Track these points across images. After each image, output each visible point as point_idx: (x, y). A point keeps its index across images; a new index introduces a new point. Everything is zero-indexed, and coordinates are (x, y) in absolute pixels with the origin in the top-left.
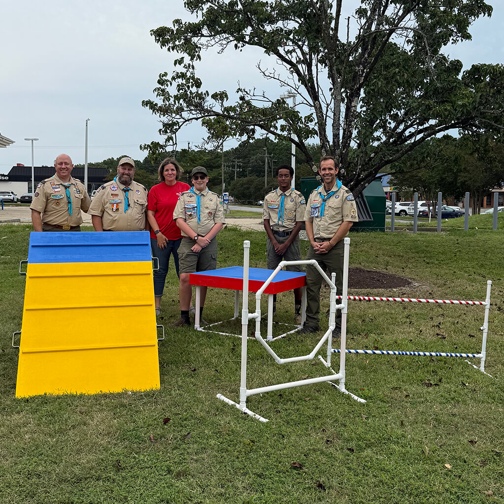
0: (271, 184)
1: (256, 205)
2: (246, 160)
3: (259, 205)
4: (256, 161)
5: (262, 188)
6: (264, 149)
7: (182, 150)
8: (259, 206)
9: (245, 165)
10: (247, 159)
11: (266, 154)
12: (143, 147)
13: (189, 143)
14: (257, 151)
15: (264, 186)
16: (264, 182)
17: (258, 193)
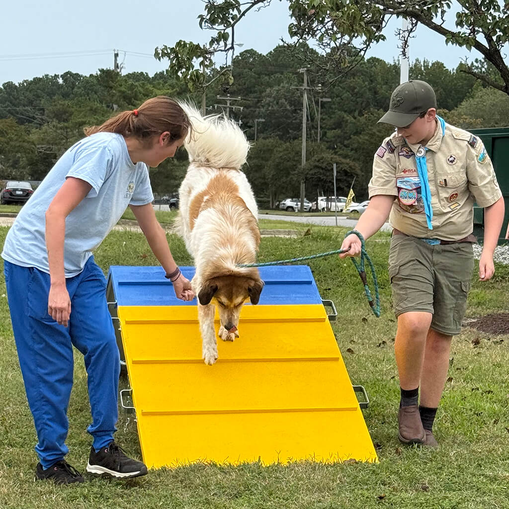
0: (316, 157)
1: (277, 208)
2: (252, 99)
3: (283, 210)
4: (277, 99)
5: (294, 167)
6: (301, 70)
7: (102, 71)
8: (284, 212)
9: (248, 111)
10: (252, 95)
11: (305, 84)
12: (160, 52)
13: (116, 55)
14: (278, 75)
15: (300, 162)
16: (299, 153)
17: (284, 179)
